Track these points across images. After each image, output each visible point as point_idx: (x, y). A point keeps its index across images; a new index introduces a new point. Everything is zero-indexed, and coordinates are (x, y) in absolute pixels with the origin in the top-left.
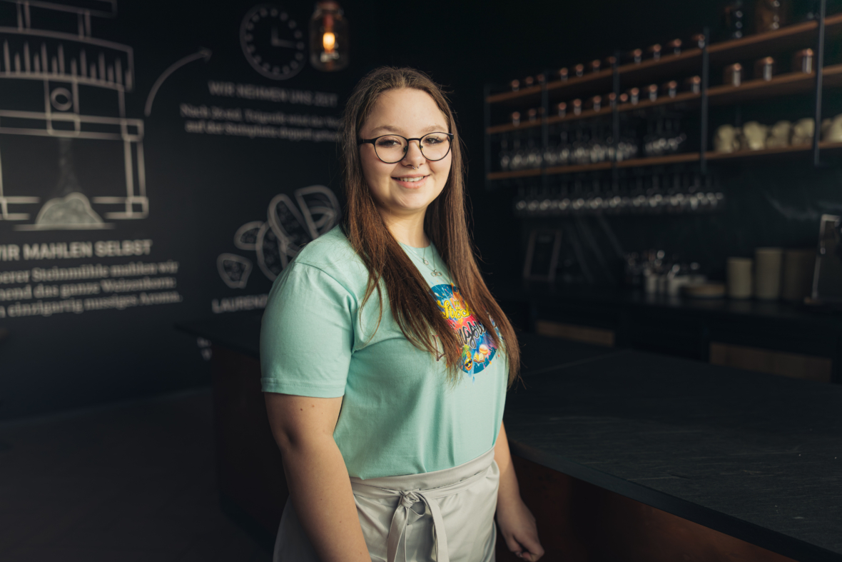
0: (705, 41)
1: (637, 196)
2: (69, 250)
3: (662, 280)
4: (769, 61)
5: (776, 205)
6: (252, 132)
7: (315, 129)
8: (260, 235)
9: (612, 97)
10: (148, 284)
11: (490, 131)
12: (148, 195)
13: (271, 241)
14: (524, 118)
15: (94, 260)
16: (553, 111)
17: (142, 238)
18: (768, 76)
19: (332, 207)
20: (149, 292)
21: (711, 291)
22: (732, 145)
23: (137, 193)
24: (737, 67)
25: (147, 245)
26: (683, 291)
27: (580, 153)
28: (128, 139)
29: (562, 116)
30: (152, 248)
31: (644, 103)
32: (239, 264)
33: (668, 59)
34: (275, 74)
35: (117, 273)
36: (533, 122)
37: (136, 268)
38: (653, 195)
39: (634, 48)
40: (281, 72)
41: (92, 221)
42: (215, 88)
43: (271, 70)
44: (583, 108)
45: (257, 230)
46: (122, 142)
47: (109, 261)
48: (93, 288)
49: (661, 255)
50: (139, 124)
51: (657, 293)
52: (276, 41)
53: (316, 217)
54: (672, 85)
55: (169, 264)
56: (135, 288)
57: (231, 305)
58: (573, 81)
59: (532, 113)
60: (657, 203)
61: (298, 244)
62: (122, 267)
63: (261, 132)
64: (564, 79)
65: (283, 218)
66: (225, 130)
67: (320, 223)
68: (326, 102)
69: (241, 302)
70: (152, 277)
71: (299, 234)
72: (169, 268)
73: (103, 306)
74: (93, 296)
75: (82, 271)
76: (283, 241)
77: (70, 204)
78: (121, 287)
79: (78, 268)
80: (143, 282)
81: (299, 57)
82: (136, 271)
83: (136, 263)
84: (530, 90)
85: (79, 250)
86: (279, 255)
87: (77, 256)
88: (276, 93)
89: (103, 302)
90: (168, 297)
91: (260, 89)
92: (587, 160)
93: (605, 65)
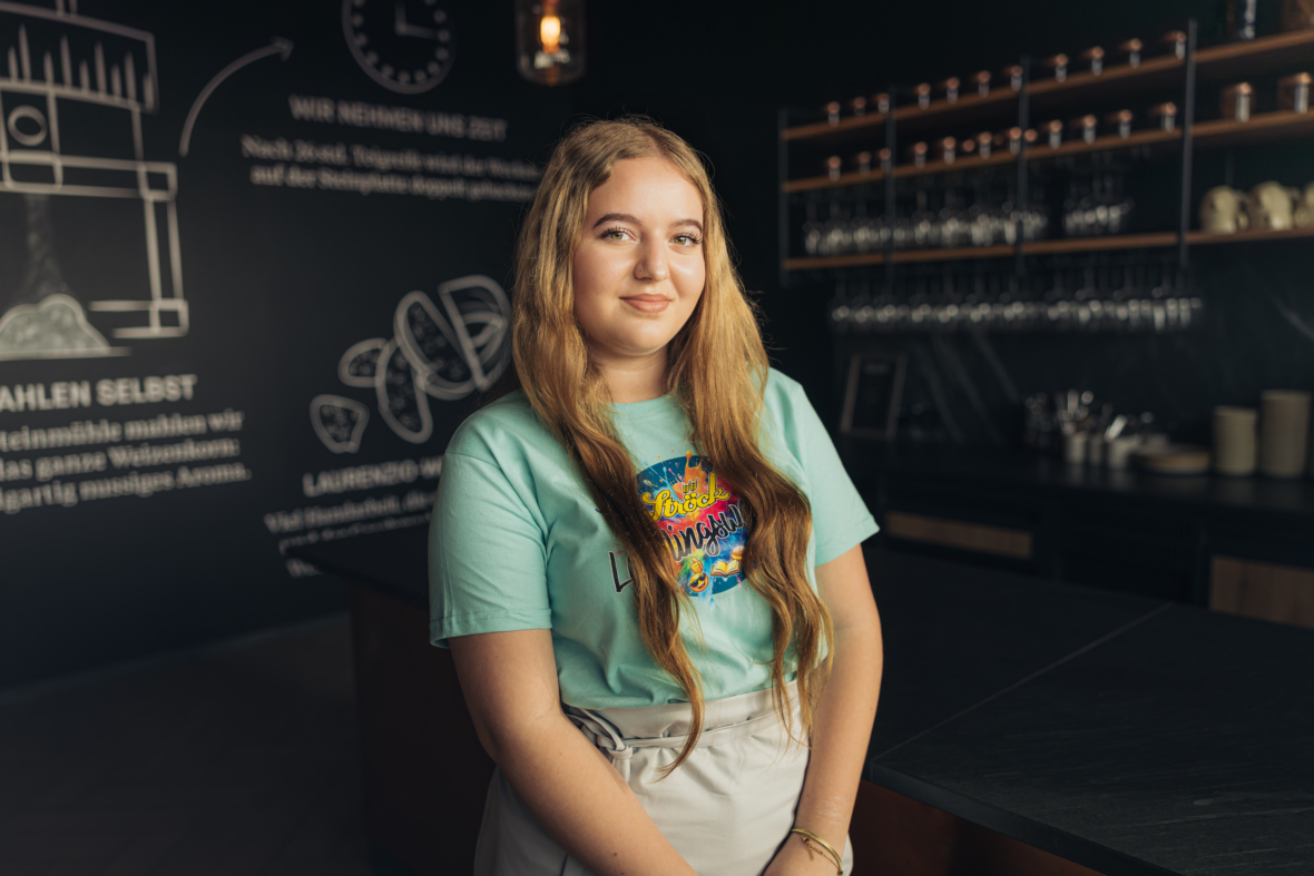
0: (1186, 44)
1: (1054, 303)
2: (48, 395)
3: (1096, 442)
4: (1304, 79)
5: (1294, 319)
6: (365, 184)
7: (471, 179)
8: (382, 362)
9: (1015, 134)
10: (191, 451)
11: (788, 187)
12: (186, 297)
13: (401, 370)
14: (848, 167)
15: (94, 412)
16: (903, 157)
17: (178, 372)
18: (1302, 104)
19: (499, 312)
20: (193, 465)
21: (1188, 463)
22: (1237, 221)
23: (168, 292)
24: (1244, 89)
25: (188, 382)
26: (1136, 462)
27: (951, 228)
28: (150, 196)
29: (920, 164)
30: (195, 388)
31: (1073, 147)
32: (348, 412)
33: (1117, 72)
34: (403, 85)
35: (136, 433)
36: (865, 174)
37: (169, 423)
38: (1085, 302)
39: (1056, 53)
40: (413, 81)
41: (90, 343)
42: (301, 108)
43: (395, 78)
44: (959, 153)
45: (376, 352)
46: (140, 202)
47: (121, 414)
48: (97, 462)
49: (1087, 398)
50: (170, 170)
51: (1087, 463)
52: (402, 28)
53: (475, 329)
54: (1125, 117)
55: (226, 415)
56: (170, 459)
57: (335, 482)
58: (939, 106)
59: (864, 158)
60: (1092, 315)
61: (444, 375)
62: (145, 424)
63: (380, 183)
64: (924, 103)
65: (419, 331)
66: (318, 180)
67: (481, 339)
68: (488, 133)
69: (352, 476)
70: (198, 438)
71: (446, 358)
72: (227, 422)
73: (112, 492)
74: (93, 476)
75: (72, 433)
76: (420, 371)
77: (48, 313)
78: (143, 457)
79: (65, 428)
80: (182, 449)
81: (442, 54)
82: (170, 430)
83: (169, 416)
84: (860, 120)
85: (68, 395)
86: (413, 395)
87: (65, 406)
88: (403, 116)
89: (112, 486)
90: (226, 473)
91: (376, 109)
92: (965, 241)
93: (999, 81)
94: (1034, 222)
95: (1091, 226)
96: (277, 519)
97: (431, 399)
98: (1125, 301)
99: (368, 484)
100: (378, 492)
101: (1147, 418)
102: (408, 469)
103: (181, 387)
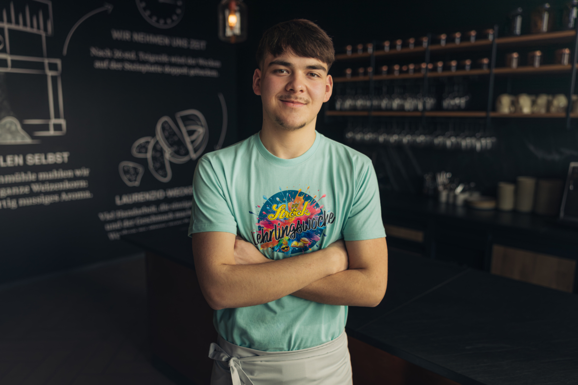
0: (494, 34)
1: (437, 136)
2: (5, 161)
3: (452, 195)
4: (538, 53)
5: (532, 148)
6: (144, 68)
7: (190, 67)
8: (150, 147)
9: (424, 66)
10: (67, 185)
12: (65, 118)
13: (158, 151)
14: (355, 74)
15: (25, 168)
16: (377, 72)
17: (61, 151)
18: (537, 64)
19: (202, 126)
20: (68, 191)
21: (487, 205)
22: (510, 109)
24: (515, 55)
25: (66, 155)
26: (467, 203)
27: (396, 103)
28: (50, 73)
29: (384, 77)
30: (69, 158)
31: (447, 73)
32: (135, 169)
33: (466, 44)
34: (161, 25)
35: (43, 177)
36: (361, 78)
37: (57, 173)
38: (449, 137)
39: (441, 33)
40: (165, 23)
41: (23, 138)
42: (116, 35)
43: (158, 21)
44: (401, 71)
45: (148, 142)
46: (45, 76)
47: (36, 169)
48: (26, 190)
49: (449, 175)
50: (58, 62)
51: (447, 203)
53: (191, 133)
54: (468, 62)
55: (82, 170)
56: (58, 189)
57: (129, 199)
58: (393, 52)
59: (361, 70)
60: (452, 143)
61: (177, 153)
62: (47, 173)
63: (150, 68)
64: (387, 49)
65: (167, 133)
66: (123, 67)
67: (194, 137)
68: (198, 46)
69: (136, 197)
70: (70, 180)
71: (178, 146)
72: (82, 173)
73: (33, 203)
74: (24, 196)
75: (15, 177)
76: (167, 151)
77: (5, 125)
78: (46, 188)
79: (12, 175)
80: (63, 184)
81: (179, 11)
82: (58, 176)
83: (57, 170)
84: (360, 54)
85: (13, 161)
86: (164, 161)
87: (12, 165)
88: (161, 39)
89: (32, 200)
90: (82, 195)
91: (149, 36)
92: (401, 108)
93: (418, 43)
94: (430, 102)
95: (453, 106)
96: (104, 215)
97: (171, 163)
98: (465, 137)
99: (143, 200)
100: (148, 203)
101: (472, 185)
102: (161, 194)
103: (63, 157)
